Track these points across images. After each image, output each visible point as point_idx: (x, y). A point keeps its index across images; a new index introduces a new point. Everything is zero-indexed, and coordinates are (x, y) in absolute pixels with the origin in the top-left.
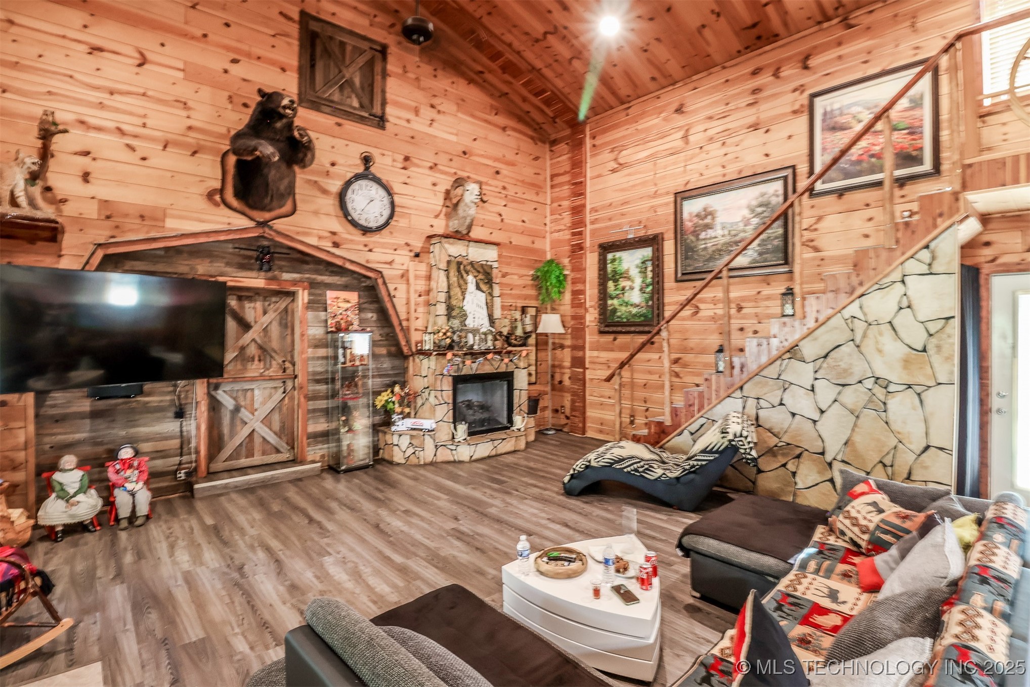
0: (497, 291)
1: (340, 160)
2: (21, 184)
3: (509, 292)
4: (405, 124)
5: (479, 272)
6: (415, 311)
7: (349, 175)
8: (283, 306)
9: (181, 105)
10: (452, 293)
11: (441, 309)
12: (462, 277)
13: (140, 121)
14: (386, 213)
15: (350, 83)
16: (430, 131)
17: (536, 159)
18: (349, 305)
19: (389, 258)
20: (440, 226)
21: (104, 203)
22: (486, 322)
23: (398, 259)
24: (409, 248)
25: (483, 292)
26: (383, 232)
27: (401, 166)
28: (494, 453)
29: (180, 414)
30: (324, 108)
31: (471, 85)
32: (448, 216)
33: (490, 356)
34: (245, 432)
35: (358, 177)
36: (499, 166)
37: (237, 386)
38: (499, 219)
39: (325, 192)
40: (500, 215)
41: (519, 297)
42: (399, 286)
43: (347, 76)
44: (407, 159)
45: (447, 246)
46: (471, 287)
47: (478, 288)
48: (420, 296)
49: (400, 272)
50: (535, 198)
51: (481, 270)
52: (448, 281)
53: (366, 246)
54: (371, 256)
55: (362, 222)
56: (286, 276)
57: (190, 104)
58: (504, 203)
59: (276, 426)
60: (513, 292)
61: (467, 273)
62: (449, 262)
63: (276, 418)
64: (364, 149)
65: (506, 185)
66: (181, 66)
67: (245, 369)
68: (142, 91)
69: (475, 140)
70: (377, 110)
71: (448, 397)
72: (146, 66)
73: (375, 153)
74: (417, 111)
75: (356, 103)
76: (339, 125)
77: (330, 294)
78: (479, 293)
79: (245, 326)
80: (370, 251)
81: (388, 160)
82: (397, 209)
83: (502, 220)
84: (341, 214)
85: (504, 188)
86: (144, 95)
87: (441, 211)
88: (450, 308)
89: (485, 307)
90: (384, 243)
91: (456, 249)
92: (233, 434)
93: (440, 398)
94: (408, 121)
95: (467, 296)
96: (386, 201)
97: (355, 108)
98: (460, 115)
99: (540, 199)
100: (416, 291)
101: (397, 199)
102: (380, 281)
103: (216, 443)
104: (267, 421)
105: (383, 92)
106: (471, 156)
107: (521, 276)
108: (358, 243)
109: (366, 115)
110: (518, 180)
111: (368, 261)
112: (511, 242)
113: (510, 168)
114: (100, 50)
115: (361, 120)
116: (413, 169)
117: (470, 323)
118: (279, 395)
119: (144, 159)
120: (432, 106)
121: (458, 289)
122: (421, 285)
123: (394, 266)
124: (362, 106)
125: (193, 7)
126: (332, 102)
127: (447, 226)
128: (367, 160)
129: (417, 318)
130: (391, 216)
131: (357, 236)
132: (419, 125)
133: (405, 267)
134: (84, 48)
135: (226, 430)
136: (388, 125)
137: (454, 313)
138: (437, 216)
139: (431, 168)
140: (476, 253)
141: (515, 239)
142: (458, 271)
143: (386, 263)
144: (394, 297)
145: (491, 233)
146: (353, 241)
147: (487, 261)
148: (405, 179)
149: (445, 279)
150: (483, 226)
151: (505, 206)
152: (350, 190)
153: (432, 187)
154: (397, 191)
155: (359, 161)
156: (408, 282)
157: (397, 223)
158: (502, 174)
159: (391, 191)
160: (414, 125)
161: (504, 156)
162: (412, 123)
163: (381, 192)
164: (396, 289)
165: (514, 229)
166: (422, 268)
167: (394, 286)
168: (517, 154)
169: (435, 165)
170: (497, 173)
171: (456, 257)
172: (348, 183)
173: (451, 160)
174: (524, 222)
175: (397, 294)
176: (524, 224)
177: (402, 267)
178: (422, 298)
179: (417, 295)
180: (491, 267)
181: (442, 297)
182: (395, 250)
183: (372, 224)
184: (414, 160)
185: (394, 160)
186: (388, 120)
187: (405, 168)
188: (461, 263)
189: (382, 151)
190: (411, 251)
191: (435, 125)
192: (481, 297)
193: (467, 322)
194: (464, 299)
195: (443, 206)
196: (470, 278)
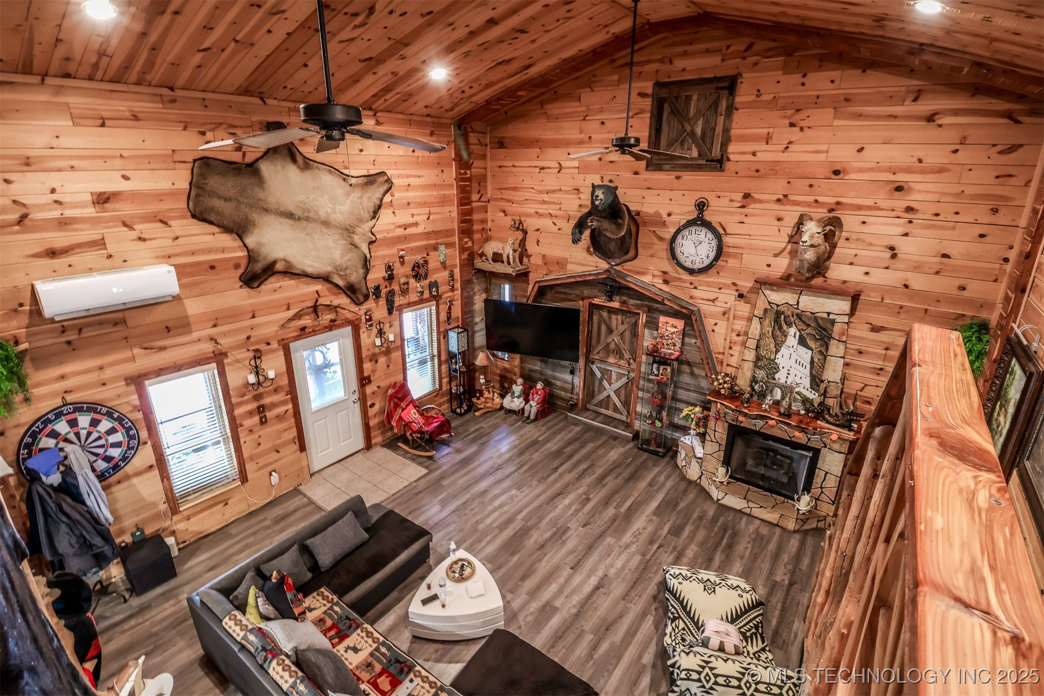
0: (836, 349)
1: (676, 209)
2: (511, 252)
4: (751, 158)
5: (808, 325)
6: (730, 348)
7: (683, 222)
8: (634, 320)
9: (577, 192)
10: (762, 343)
11: (749, 355)
12: (780, 328)
13: (558, 207)
14: (712, 255)
15: (692, 134)
16: (784, 156)
17: (1012, 149)
18: (676, 330)
19: (713, 296)
20: (781, 265)
21: (544, 256)
22: (807, 382)
23: (722, 297)
24: (735, 288)
25: (811, 349)
26: (710, 272)
27: (740, 205)
28: (748, 511)
29: (572, 372)
30: (666, 167)
31: (869, 71)
32: (793, 254)
33: (772, 423)
34: (605, 394)
35: (689, 224)
36: (904, 178)
37: (603, 366)
38: (888, 254)
39: (660, 239)
40: (892, 248)
42: (718, 322)
43: (688, 128)
44: (747, 196)
45: (767, 292)
46: (792, 340)
47: (802, 342)
48: (738, 335)
49: (722, 310)
50: (984, 217)
51: (813, 323)
52: (762, 329)
53: (691, 284)
54: (696, 293)
55: (689, 265)
56: (632, 302)
57: (581, 189)
58: (901, 230)
59: (623, 398)
61: (790, 325)
62: (766, 310)
63: (623, 392)
64: (698, 195)
65: (914, 205)
66: (576, 164)
67: (608, 356)
68: (558, 188)
69: (861, 150)
70: (716, 152)
71: (722, 440)
72: (562, 171)
73: (710, 197)
74: (768, 139)
75: (695, 153)
76: (678, 178)
77: (662, 319)
78: (802, 350)
79: (610, 331)
80: (695, 288)
81: (725, 201)
82: (725, 249)
83: (894, 256)
84: (670, 256)
85: (909, 209)
86: (560, 190)
87: (785, 249)
88: (758, 358)
89: (808, 366)
90: (710, 282)
91: (778, 297)
92: (600, 392)
93: (712, 437)
94: (754, 154)
95: (784, 350)
96: (714, 243)
97: (692, 159)
98: (837, 122)
99: (1002, 219)
100: (733, 330)
101: (727, 240)
102: (697, 315)
103: (590, 393)
104: (617, 392)
105: (726, 130)
106: (847, 174)
108: (685, 281)
109: (704, 162)
110: (945, 194)
111: (691, 297)
112: (906, 286)
113: (928, 177)
114: (543, 168)
115: (699, 168)
116: (752, 206)
117: (781, 377)
118: (624, 380)
119: (559, 229)
120: (792, 125)
121: (772, 340)
122: (740, 325)
123: (717, 303)
124: (700, 155)
125: (584, 119)
126: (673, 159)
127: (790, 264)
128: (701, 206)
129: (732, 356)
130: (717, 258)
131: (685, 276)
132: (768, 154)
133: (728, 306)
134: (537, 170)
135: (596, 390)
136: (728, 166)
137: (760, 363)
138: (776, 255)
139: (778, 201)
140: (811, 303)
141: (918, 282)
142: (777, 320)
143: (709, 300)
144: (713, 331)
145: (867, 273)
146: (680, 280)
147: (829, 314)
148: (741, 218)
149: (759, 327)
150: (851, 264)
151: (906, 235)
152: (680, 236)
153: (776, 223)
154: (728, 231)
155: (694, 208)
156: (728, 319)
157: (723, 263)
158: (910, 189)
159: (721, 231)
160: (760, 156)
161: (920, 161)
162: (758, 154)
163: (710, 235)
164: (716, 324)
165: (917, 268)
166: (743, 309)
167: (715, 321)
168: (956, 151)
169: (786, 196)
170: (899, 189)
171: (778, 306)
172: (678, 231)
173: (811, 186)
174: (948, 256)
175: (716, 328)
176: (945, 260)
177: (725, 305)
178: (741, 338)
179: (734, 334)
180: (833, 322)
181: (752, 344)
182: (720, 289)
183: (697, 266)
184: (756, 196)
185: (731, 201)
186: (728, 160)
187: (743, 207)
188: (783, 313)
189: (719, 194)
190: (737, 290)
191: (792, 147)
192: (806, 355)
193: (776, 376)
194: (777, 351)
195: (789, 242)
196: (793, 330)
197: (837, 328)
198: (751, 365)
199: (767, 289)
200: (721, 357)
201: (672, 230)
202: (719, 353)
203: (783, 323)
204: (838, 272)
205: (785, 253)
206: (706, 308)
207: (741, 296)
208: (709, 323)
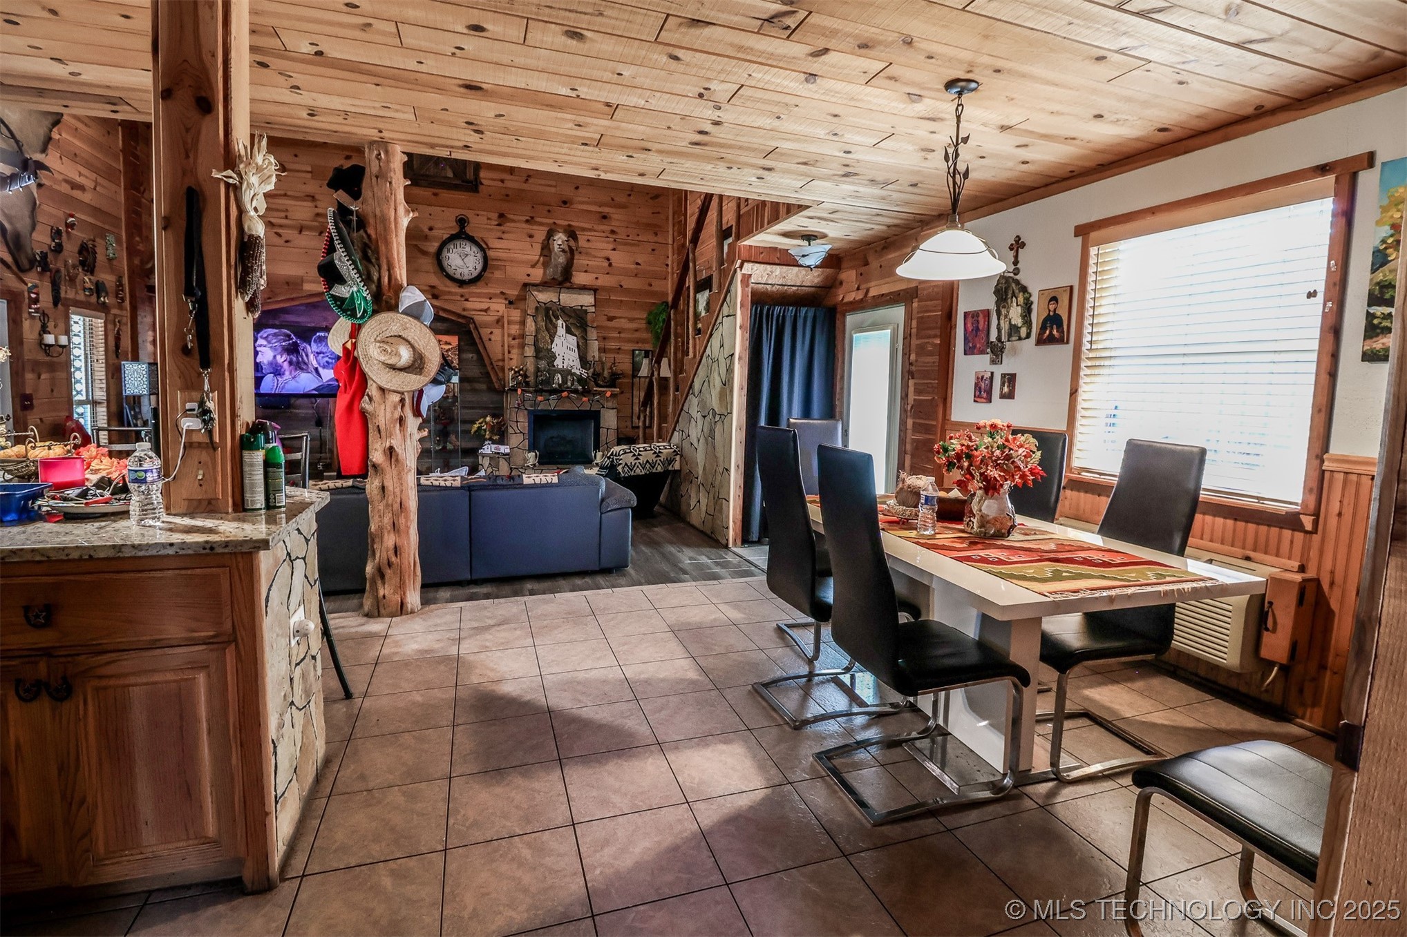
0: (593, 334)
1: (438, 225)
3: (618, 335)
4: (500, 184)
6: (509, 352)
7: (446, 236)
9: (311, 198)
10: (539, 337)
11: (529, 351)
12: (551, 321)
14: (479, 267)
16: (525, 186)
17: (656, 197)
18: (450, 347)
19: (484, 306)
20: (538, 274)
22: (577, 363)
23: (493, 307)
24: (504, 296)
25: (575, 335)
26: (479, 283)
27: (496, 223)
30: (422, 182)
32: (545, 265)
33: (564, 394)
35: (452, 238)
36: (606, 210)
38: (606, 264)
39: (424, 253)
40: (608, 259)
41: (629, 341)
42: (494, 330)
44: (501, 216)
45: (535, 293)
46: (561, 331)
47: (569, 331)
48: (514, 339)
49: (496, 318)
50: (652, 238)
51: (573, 315)
52: (536, 325)
53: (462, 296)
54: (468, 305)
55: (458, 276)
57: (317, 197)
58: (611, 246)
60: (622, 335)
61: (557, 319)
62: (537, 308)
64: (458, 212)
65: (615, 229)
66: (309, 169)
68: (283, 192)
69: (577, 188)
70: (470, 176)
71: (524, 427)
73: (470, 214)
74: (511, 171)
75: (450, 173)
76: (435, 194)
78: (569, 336)
80: (467, 300)
81: (483, 219)
82: (490, 262)
83: (610, 265)
84: (437, 269)
85: (613, 232)
87: (538, 261)
88: (538, 350)
89: (576, 350)
90: (479, 293)
91: (544, 297)
93: (515, 428)
94: (502, 181)
95: (557, 340)
96: (479, 256)
97: (449, 178)
99: (660, 239)
100: (509, 335)
101: (490, 254)
102: (472, 326)
106: (572, 203)
107: (631, 320)
108: (456, 294)
109: (458, 182)
110: (630, 222)
111: (464, 310)
112: (621, 286)
113: (620, 210)
115: (456, 187)
116: (508, 224)
117: (558, 363)
119: (287, 242)
121: (546, 333)
122: (515, 329)
123: (489, 313)
124: (455, 175)
126: (428, 176)
127: (545, 273)
128: (462, 222)
129: (511, 359)
130: (485, 268)
131: (455, 289)
132: (514, 183)
133: (500, 314)
136: (481, 187)
137: (541, 355)
138: (533, 266)
139: (527, 221)
140: (570, 299)
141: (628, 283)
142: (547, 315)
143: (481, 310)
144: (490, 340)
145: (597, 278)
146: (449, 293)
147: (582, 306)
148: (499, 234)
149: (533, 324)
150: (586, 271)
151: (614, 249)
152: (445, 250)
153: (528, 239)
154: (490, 246)
155: (455, 224)
156: (503, 327)
157: (491, 275)
158: (610, 217)
159: (484, 246)
160: (509, 184)
161: (613, 199)
162: (506, 182)
163: (475, 249)
164: (491, 333)
165: (625, 273)
166: (516, 315)
167: (489, 331)
168: (630, 195)
169: (532, 218)
170: (604, 217)
171: (545, 304)
172: (444, 244)
173: (549, 211)
174: (639, 264)
175: (493, 337)
176: (638, 266)
177: (496, 314)
178: (516, 341)
179: (511, 339)
180: (586, 312)
181: (530, 340)
182: (490, 299)
183: (467, 277)
184: (508, 216)
185: (488, 219)
186: (482, 184)
187: (499, 225)
188: (550, 309)
189: (477, 212)
190: (506, 299)
191: (531, 180)
192: (572, 340)
193: (555, 364)
194: (552, 341)
195: (541, 255)
196: (560, 322)
197: (589, 317)
198: (532, 360)
199: (534, 290)
200: (500, 364)
201: (436, 245)
202: (499, 360)
203: (552, 317)
204: (580, 278)
205: (540, 264)
206: (480, 318)
207: (511, 303)
208: (485, 332)
